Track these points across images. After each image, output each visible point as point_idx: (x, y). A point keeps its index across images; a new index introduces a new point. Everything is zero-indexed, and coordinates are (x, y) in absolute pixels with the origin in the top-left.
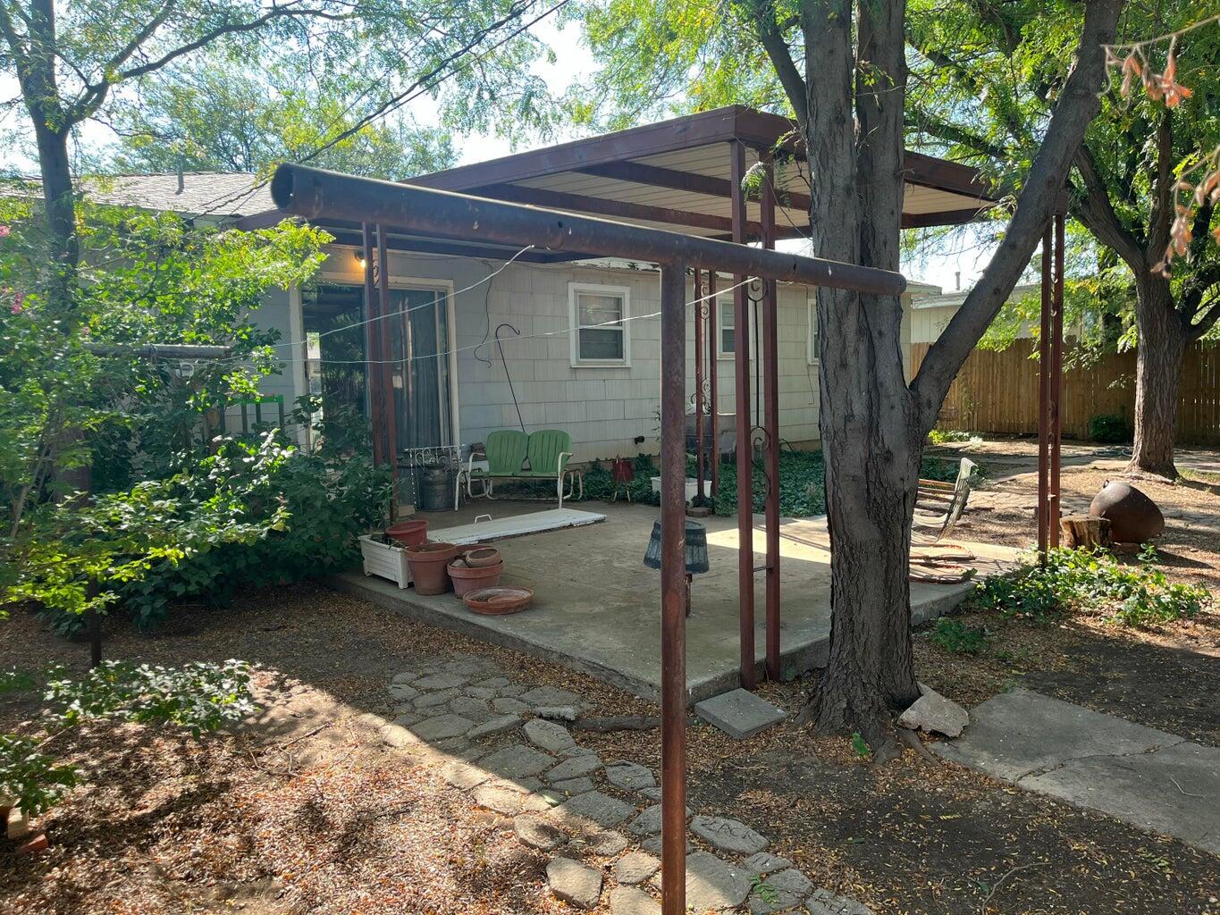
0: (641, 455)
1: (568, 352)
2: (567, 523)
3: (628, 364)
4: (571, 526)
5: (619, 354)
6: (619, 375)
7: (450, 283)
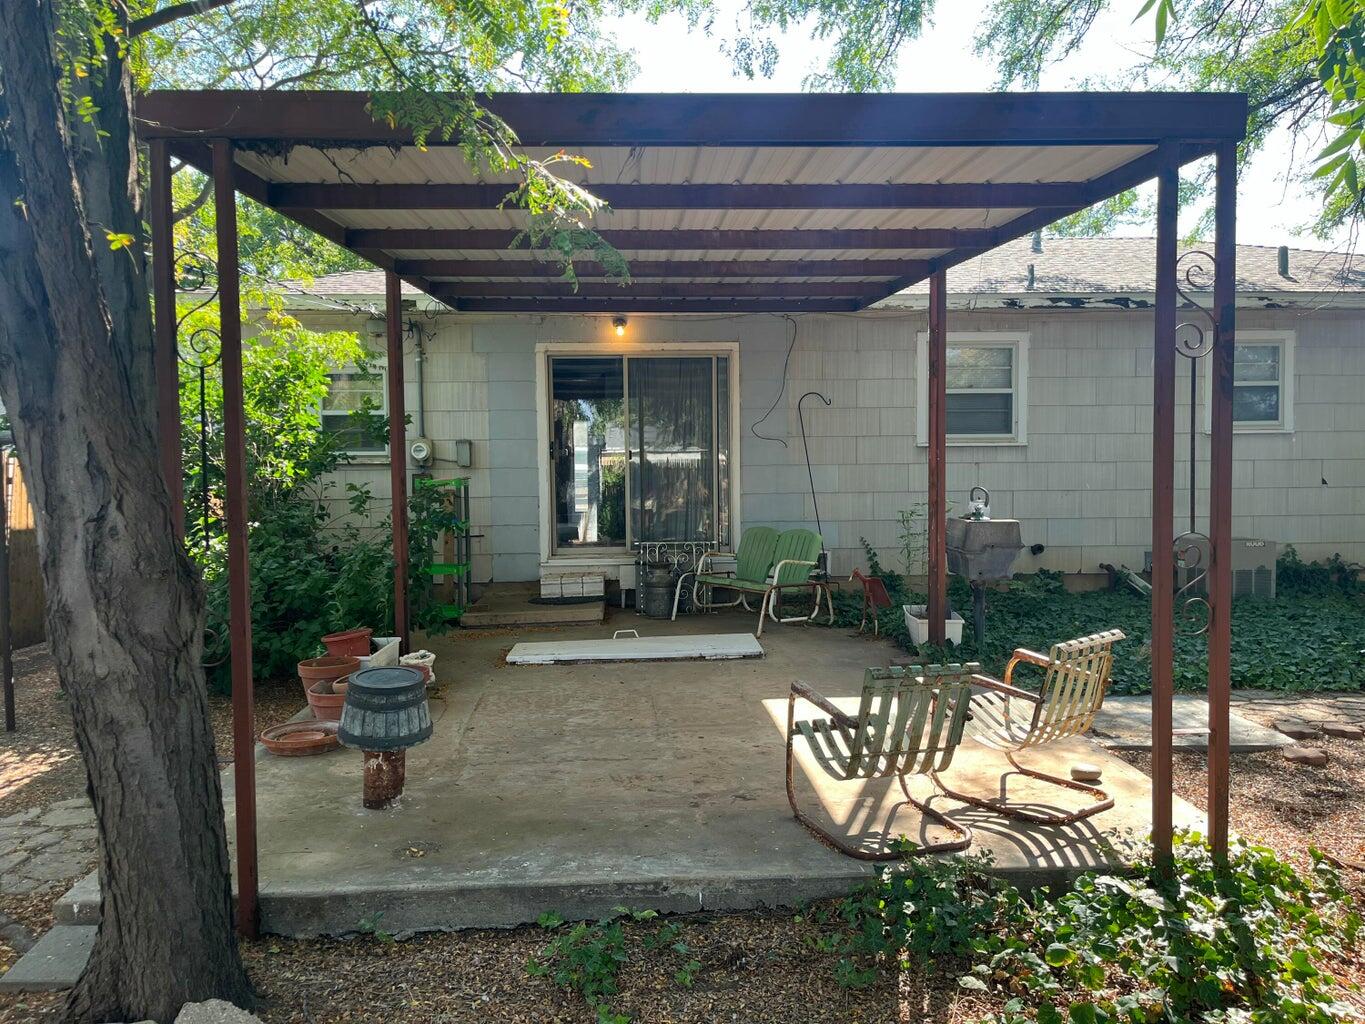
0: (1043, 571)
1: (914, 425)
2: (695, 654)
3: (1022, 440)
4: (702, 658)
5: (1006, 426)
6: (1005, 457)
7: (735, 346)
